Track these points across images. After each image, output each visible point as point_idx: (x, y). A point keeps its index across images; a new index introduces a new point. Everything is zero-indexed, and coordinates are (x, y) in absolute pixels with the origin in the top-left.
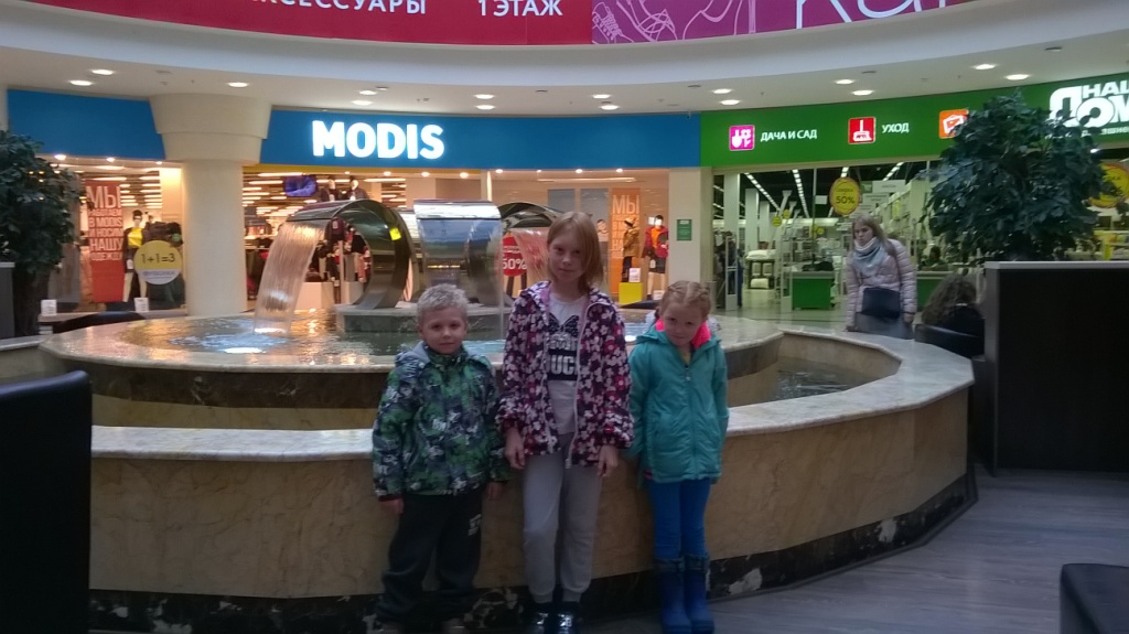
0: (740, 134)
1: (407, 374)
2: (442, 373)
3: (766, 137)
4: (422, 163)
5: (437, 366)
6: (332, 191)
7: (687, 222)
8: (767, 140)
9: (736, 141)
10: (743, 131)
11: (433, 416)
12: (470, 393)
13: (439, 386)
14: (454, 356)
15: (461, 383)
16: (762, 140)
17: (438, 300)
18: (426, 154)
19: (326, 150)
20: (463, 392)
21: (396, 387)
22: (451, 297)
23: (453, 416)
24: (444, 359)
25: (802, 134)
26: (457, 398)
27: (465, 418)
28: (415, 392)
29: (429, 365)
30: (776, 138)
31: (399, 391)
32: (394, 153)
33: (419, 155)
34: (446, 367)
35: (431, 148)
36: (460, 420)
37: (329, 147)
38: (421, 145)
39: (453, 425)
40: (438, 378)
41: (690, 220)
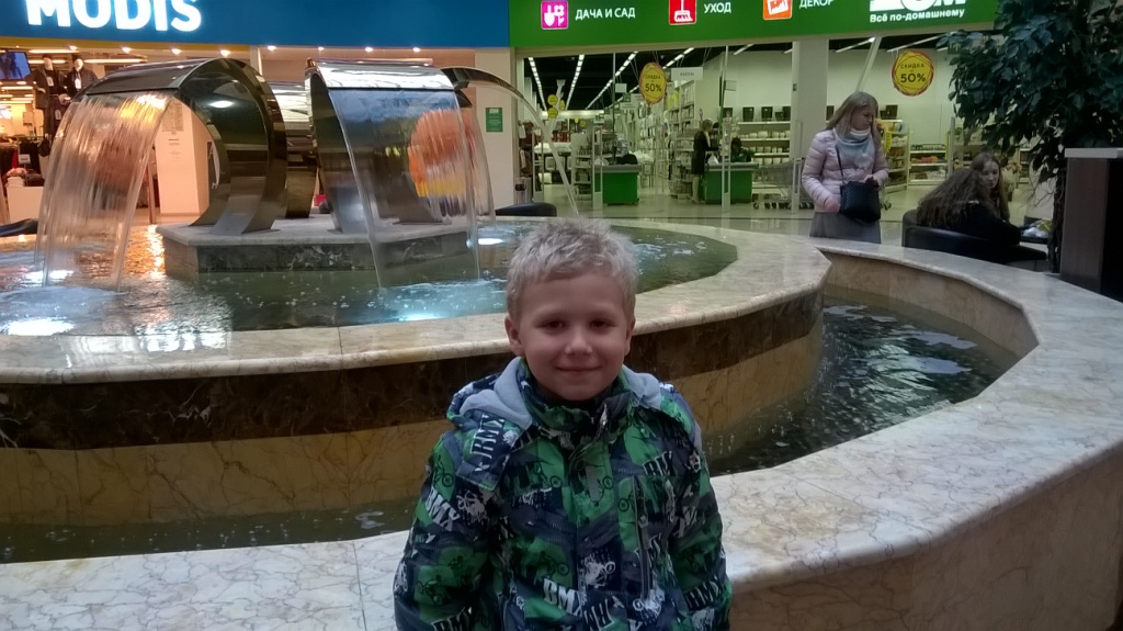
0: (553, 11)
1: (472, 461)
2: (565, 453)
3: (582, 15)
4: (173, 37)
5: (553, 434)
6: (49, 73)
7: (497, 111)
8: (581, 18)
9: (549, 19)
10: (556, 8)
11: (541, 572)
12: (640, 505)
13: (557, 492)
14: (592, 405)
15: (617, 475)
16: (577, 18)
17: (561, 252)
18: (178, 25)
19: (44, 17)
20: (618, 503)
21: (448, 493)
22: (594, 245)
23: (595, 570)
24: (570, 417)
25: (619, 13)
26: (607, 522)
27: (627, 574)
28: (491, 507)
29: (530, 434)
30: (591, 17)
31: (453, 503)
32: (137, 24)
33: (170, 26)
34: (575, 439)
35: (184, 18)
36: (613, 582)
37: (49, 14)
38: (172, 14)
39: (595, 596)
40: (553, 467)
41: (500, 109)
